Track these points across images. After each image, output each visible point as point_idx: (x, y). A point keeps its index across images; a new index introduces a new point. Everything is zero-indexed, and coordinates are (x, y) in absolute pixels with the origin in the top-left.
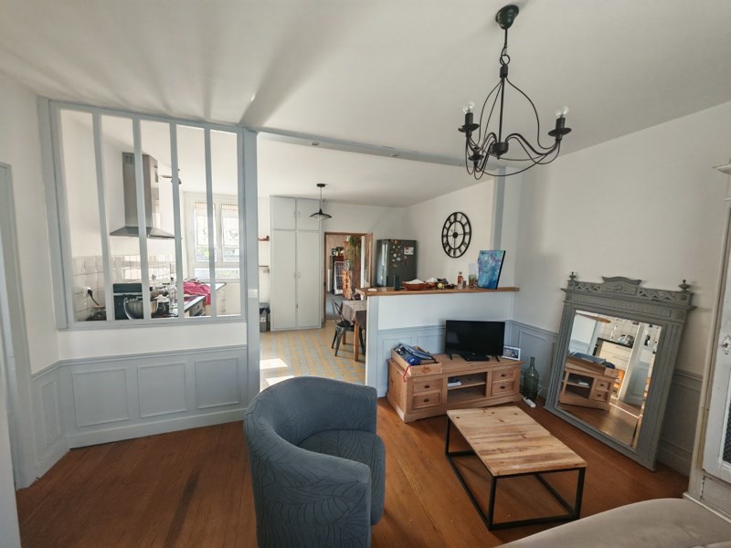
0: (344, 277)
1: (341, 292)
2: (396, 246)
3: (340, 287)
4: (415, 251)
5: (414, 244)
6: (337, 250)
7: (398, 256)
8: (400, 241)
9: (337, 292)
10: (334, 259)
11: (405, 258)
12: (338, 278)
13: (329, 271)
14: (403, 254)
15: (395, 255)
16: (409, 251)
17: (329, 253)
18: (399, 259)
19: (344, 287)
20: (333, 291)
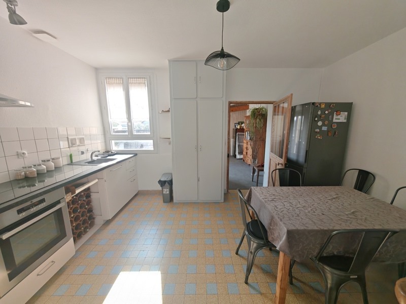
0: (245, 145)
1: (242, 157)
2: (323, 111)
3: (241, 153)
4: (349, 118)
5: (347, 107)
6: (239, 124)
7: (324, 125)
8: (328, 105)
9: (238, 156)
10: (237, 130)
11: (335, 127)
12: (239, 146)
13: (232, 140)
14: (331, 123)
15: (320, 123)
16: (341, 118)
17: (232, 127)
18: (324, 128)
19: (244, 153)
20: (235, 156)
